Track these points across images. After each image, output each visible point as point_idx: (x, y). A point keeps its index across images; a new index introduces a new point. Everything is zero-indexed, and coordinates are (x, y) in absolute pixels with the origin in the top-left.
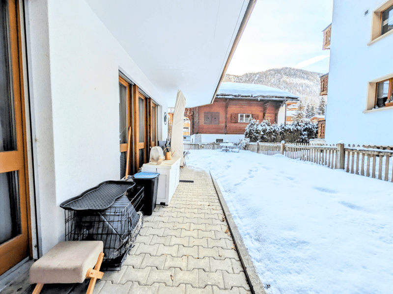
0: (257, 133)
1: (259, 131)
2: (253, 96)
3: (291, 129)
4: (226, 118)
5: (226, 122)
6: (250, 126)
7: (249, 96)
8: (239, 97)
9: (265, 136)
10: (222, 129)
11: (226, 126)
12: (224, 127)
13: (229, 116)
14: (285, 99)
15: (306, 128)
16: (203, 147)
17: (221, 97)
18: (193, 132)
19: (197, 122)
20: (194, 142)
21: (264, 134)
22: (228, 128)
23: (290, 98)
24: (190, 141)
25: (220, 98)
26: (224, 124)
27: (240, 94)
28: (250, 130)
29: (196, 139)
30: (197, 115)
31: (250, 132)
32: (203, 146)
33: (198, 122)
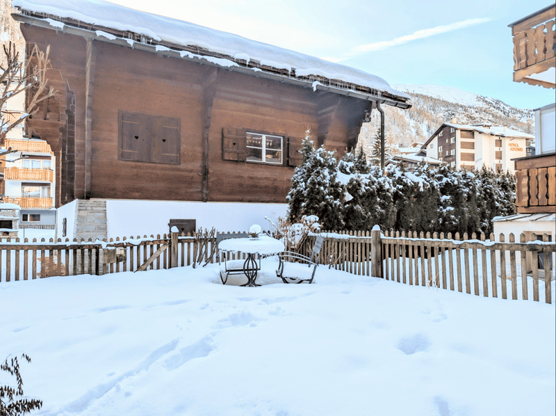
0: (337, 195)
1: (340, 190)
2: (297, 74)
3: (421, 185)
4: (204, 140)
5: (205, 157)
6: (310, 171)
7: (284, 72)
8: (256, 69)
9: (358, 207)
10: (190, 182)
11: (205, 173)
12: (197, 176)
13: (214, 136)
14: (379, 97)
15: (447, 184)
16: (120, 259)
17: (191, 56)
18: (66, 193)
19: (88, 147)
20: (71, 234)
21: (354, 202)
22: (212, 179)
23: (390, 96)
24: (53, 227)
25: (186, 59)
26: (197, 165)
27: (256, 59)
28: (313, 183)
29: (80, 219)
30: (87, 121)
31: (312, 191)
32: (119, 251)
33: (93, 150)
